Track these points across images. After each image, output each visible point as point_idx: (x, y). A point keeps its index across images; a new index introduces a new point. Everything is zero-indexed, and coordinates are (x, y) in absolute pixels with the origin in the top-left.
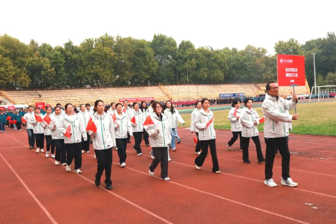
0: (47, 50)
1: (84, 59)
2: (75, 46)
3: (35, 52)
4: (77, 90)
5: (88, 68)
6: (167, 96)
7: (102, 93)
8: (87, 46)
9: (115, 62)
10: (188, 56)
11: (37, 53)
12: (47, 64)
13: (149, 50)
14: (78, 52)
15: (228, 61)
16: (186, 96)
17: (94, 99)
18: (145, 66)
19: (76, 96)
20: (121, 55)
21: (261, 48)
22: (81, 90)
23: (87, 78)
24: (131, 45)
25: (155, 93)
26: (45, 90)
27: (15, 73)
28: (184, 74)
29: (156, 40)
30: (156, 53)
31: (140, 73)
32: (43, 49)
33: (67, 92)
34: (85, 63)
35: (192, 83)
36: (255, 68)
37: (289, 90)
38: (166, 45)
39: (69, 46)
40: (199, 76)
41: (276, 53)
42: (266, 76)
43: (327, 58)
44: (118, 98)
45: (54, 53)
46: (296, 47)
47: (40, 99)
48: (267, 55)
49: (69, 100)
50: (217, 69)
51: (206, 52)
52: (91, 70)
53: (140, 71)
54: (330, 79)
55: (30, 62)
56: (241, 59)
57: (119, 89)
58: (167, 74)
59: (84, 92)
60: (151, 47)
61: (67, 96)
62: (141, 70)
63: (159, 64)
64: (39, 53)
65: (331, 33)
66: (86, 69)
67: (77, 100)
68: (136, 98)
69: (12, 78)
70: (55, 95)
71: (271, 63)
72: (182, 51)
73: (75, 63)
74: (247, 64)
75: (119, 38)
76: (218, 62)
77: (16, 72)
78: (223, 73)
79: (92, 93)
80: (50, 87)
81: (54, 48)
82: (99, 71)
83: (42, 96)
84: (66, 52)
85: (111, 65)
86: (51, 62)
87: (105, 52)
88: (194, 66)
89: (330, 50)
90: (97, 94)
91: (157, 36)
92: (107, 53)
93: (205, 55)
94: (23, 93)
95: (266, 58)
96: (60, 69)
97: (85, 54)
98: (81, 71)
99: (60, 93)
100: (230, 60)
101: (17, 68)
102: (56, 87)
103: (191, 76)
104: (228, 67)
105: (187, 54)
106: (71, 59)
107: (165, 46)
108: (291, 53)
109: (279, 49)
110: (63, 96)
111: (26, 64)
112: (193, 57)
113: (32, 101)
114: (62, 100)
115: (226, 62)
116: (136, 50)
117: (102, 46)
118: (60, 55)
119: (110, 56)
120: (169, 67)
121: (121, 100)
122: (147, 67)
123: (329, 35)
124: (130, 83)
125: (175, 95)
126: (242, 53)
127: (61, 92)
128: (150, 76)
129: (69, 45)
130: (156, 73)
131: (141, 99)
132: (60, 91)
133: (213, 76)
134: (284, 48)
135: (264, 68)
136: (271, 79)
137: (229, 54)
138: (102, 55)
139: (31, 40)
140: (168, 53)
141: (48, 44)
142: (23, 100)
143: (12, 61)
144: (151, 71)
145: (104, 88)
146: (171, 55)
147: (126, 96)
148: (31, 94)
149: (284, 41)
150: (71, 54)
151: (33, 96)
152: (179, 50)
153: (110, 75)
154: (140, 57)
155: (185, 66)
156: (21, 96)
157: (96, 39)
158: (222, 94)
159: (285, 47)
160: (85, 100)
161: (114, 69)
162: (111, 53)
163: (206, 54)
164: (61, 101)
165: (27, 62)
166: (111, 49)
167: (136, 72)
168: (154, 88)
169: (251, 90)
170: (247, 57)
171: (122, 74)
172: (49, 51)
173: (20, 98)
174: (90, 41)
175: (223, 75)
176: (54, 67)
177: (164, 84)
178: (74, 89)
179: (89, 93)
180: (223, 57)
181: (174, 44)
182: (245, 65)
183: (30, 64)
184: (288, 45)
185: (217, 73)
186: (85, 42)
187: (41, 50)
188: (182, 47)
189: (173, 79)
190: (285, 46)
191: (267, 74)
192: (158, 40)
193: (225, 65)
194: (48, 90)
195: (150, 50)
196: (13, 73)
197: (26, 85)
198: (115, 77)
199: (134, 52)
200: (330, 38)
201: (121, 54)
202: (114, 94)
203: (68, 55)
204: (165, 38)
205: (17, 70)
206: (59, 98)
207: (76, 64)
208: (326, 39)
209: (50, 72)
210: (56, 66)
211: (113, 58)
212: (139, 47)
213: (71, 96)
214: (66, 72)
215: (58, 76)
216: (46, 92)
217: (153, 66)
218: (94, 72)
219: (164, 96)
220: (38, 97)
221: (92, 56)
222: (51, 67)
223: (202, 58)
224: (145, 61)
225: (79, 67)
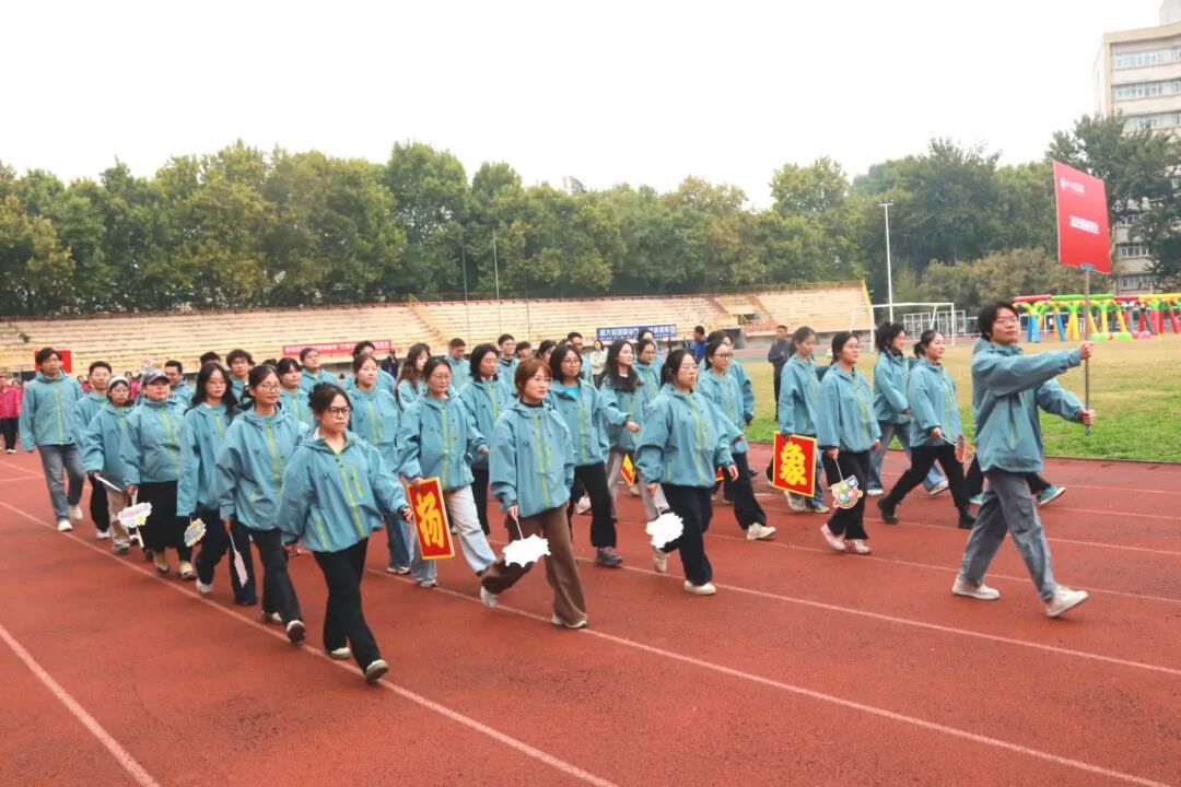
0: (44, 193)
1: (167, 220)
2: (139, 181)
3: (4, 197)
4: (147, 319)
5: (182, 250)
6: (435, 335)
7: (228, 329)
8: (176, 181)
9: (267, 232)
10: (500, 211)
11: (10, 201)
12: (45, 238)
13: (379, 194)
14: (148, 200)
15: (625, 228)
18: (365, 243)
19: (143, 339)
20: (287, 209)
21: (729, 187)
22: (161, 319)
23: (179, 283)
24: (319, 179)
25: (396, 328)
26: (42, 319)
28: (486, 268)
29: (401, 162)
30: (402, 202)
31: (349, 267)
32: (32, 190)
33: (115, 327)
34: (170, 234)
35: (514, 293)
36: (710, 248)
37: (812, 315)
38: (433, 176)
39: (118, 180)
40: (534, 273)
41: (774, 200)
42: (742, 272)
43: (928, 218)
44: (278, 344)
45: (70, 202)
46: (837, 183)
47: (25, 350)
48: (745, 207)
49: (120, 351)
50: (591, 251)
51: (555, 199)
52: (190, 255)
53: (347, 260)
54: (935, 282)
56: (665, 219)
57: (284, 314)
58: (435, 267)
59: (171, 324)
60: (383, 182)
61: (117, 337)
62: (351, 255)
63: (408, 236)
64: (18, 201)
65: (941, 140)
66: (176, 253)
67: (148, 352)
68: (336, 343)
70: (74, 336)
71: (758, 232)
72: (483, 196)
73: (139, 233)
74: (682, 238)
75: (280, 156)
76: (592, 230)
78: (610, 264)
79: (196, 328)
80: (58, 310)
81: (67, 185)
82: (219, 260)
83: (31, 340)
84: (107, 198)
85: (254, 240)
86: (58, 230)
87: (235, 200)
88: (520, 241)
89: (937, 194)
90: (212, 332)
91: (403, 147)
92: (240, 203)
93: (553, 207)
95: (744, 218)
96: (91, 253)
97: (172, 207)
98: (158, 258)
100: (631, 223)
102: (82, 311)
103: (510, 274)
104: (624, 246)
105: (497, 204)
106: (124, 222)
107: (428, 179)
108: (821, 201)
109: (785, 191)
110: (101, 338)
112: (515, 215)
114: (97, 352)
115: (619, 231)
116: (333, 195)
117: (226, 182)
118: (90, 210)
119: (251, 212)
120: (442, 244)
121: (288, 350)
122: (371, 246)
123: (934, 146)
124: (318, 295)
126: (672, 202)
127: (96, 325)
128: (381, 275)
129: (116, 176)
130: (398, 264)
132: (90, 322)
133: (580, 273)
134: (800, 186)
135: (736, 249)
136: (758, 281)
137: (630, 204)
138: (226, 210)
140: (437, 203)
141: (49, 172)
144: (382, 260)
145: (236, 312)
146: (448, 208)
147: (304, 337)
149: (801, 166)
150: (127, 207)
152: (473, 193)
153: (253, 271)
154: (349, 216)
155: (492, 242)
157: (206, 157)
158: (607, 330)
159: (803, 182)
160: (174, 350)
161: (265, 254)
162: (255, 203)
163: (558, 204)
166: (253, 191)
167: (335, 261)
168: (394, 312)
169: (697, 315)
170: (686, 213)
171: (293, 268)
172: (51, 194)
174: (186, 164)
175: (609, 271)
176: (69, 249)
177: (425, 299)
178: (136, 316)
179: (187, 328)
180: (610, 214)
181: (457, 175)
182: (676, 239)
184: (812, 177)
185: (591, 263)
186: (170, 167)
187: (26, 191)
188: (484, 183)
189: (454, 283)
190: (800, 182)
191: (748, 267)
192: (405, 160)
193: (616, 238)
194: (53, 318)
195: (381, 195)
198: (271, 276)
199: (331, 200)
200: (937, 157)
201: (286, 205)
202: (268, 329)
203: (116, 207)
204: (429, 154)
206: (91, 344)
207: (143, 236)
208: (925, 158)
209: (56, 265)
210: (76, 244)
211: (261, 220)
212: (344, 184)
213: (128, 337)
214: (110, 262)
215: (85, 275)
216: (47, 326)
217: (391, 242)
218: (201, 263)
219: (425, 335)
220: (17, 344)
221: (193, 212)
222: (61, 247)
223: (545, 216)
224: (363, 229)
225: (153, 245)
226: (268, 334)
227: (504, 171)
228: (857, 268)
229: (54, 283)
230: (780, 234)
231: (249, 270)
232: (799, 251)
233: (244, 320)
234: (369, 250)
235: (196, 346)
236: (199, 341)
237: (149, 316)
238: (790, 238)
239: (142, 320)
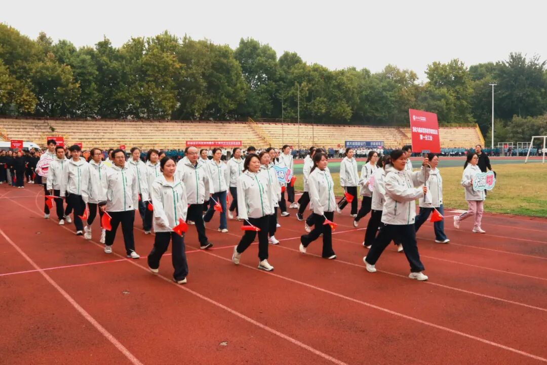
0: (67, 52)
1: (129, 70)
2: (115, 49)
3: (46, 54)
4: (114, 123)
5: (135, 87)
6: (263, 140)
7: (156, 130)
8: (133, 50)
9: (180, 80)
10: (296, 77)
12: (68, 76)
14: (120, 59)
15: (358, 89)
16: (293, 142)
17: (143, 138)
18: (230, 88)
19: (112, 133)
20: (190, 68)
21: (409, 72)
22: (122, 123)
24: (208, 53)
25: (243, 135)
26: (60, 120)
27: (12, 88)
28: (287, 106)
29: (244, 49)
31: (221, 100)
32: (61, 50)
33: (98, 126)
34: (130, 78)
36: (401, 102)
38: (261, 56)
39: (105, 47)
40: (312, 110)
41: (428, 80)
43: (507, 93)
44: (183, 140)
45: (80, 57)
46: (462, 73)
47: (53, 135)
48: (416, 82)
49: (101, 139)
50: (342, 100)
51: (324, 72)
53: (220, 97)
54: (514, 127)
55: (38, 70)
56: (378, 86)
57: (185, 124)
58: (261, 104)
59: (126, 126)
60: (236, 58)
61: (99, 131)
62: (222, 94)
64: (54, 56)
65: (515, 54)
66: (132, 89)
67: (115, 140)
68: (214, 141)
69: (6, 95)
70: (77, 129)
71: (423, 95)
72: (286, 68)
73: (114, 78)
74: (387, 96)
75: (187, 41)
76: (343, 89)
77: (13, 86)
78: (350, 108)
79: (140, 129)
83: (55, 130)
84: (99, 57)
85: (173, 83)
86: (74, 72)
87: (164, 62)
88: (306, 93)
90: (148, 131)
91: (246, 41)
92: (167, 62)
93: (322, 76)
94: (23, 123)
95: (417, 88)
96: (89, 86)
97: (131, 64)
98: (123, 91)
99: (87, 126)
100: (360, 87)
101: (15, 80)
104: (358, 98)
105: (293, 74)
106: (107, 70)
107: (259, 58)
108: (452, 82)
110: (91, 131)
111: (31, 74)
112: (303, 79)
113: (39, 138)
114: (89, 138)
115: (355, 90)
116: (215, 62)
117: (160, 52)
118: (90, 62)
119: (173, 68)
120: (264, 92)
121: (189, 143)
122: (233, 90)
125: (276, 140)
126: (382, 77)
127: (88, 124)
128: (236, 106)
129: (104, 45)
130: (245, 101)
131: (222, 143)
132: (86, 122)
133: (334, 112)
134: (444, 73)
135: (413, 104)
137: (359, 77)
138: (159, 66)
139: (40, 34)
140: (262, 71)
141: (70, 42)
142: (23, 135)
143: (8, 66)
144: (237, 98)
147: (195, 137)
148: (37, 126)
149: (442, 63)
150: (108, 62)
151: (41, 129)
153: (172, 100)
154: (221, 74)
155: (290, 93)
156: (19, 129)
157: (148, 38)
158: (350, 142)
160: (129, 140)
162: (175, 63)
163: (325, 75)
164: (89, 140)
165: (34, 70)
166: (174, 57)
167: (214, 97)
168: (240, 126)
169: (392, 136)
170: (387, 84)
172: (70, 53)
173: (18, 132)
174: (139, 42)
175: (351, 111)
176: (79, 82)
177: (257, 121)
179: (135, 129)
180: (351, 81)
181: (273, 56)
182: (383, 97)
183: (38, 74)
184: (449, 69)
185: (341, 106)
186: (130, 43)
187: (58, 51)
188: (285, 62)
189: (270, 113)
190: (444, 71)
192: (247, 48)
193: (354, 94)
194: (67, 120)
196: (9, 87)
197: (30, 110)
199: (212, 63)
200: (513, 62)
201: (190, 66)
202: (177, 132)
203: (104, 62)
204: (258, 45)
205: (15, 82)
206: (86, 134)
208: (507, 62)
209: (72, 90)
210: (82, 80)
211: (177, 72)
212: (220, 57)
213: (105, 131)
214: (99, 91)
215: (85, 97)
216: (63, 124)
217: (242, 89)
218: (145, 94)
219: (257, 139)
220: (49, 132)
221: (142, 67)
222: (75, 81)
223: (319, 81)
224: (230, 82)
225: (121, 83)
226: (178, 134)
227: (296, 57)
228: (470, 117)
229: (70, 100)
230: (433, 97)
231: (169, 100)
232: (445, 107)
233: (164, 126)
234: (232, 92)
235: (140, 139)
236: (142, 136)
237: (115, 121)
238: (440, 100)
239: (112, 123)
